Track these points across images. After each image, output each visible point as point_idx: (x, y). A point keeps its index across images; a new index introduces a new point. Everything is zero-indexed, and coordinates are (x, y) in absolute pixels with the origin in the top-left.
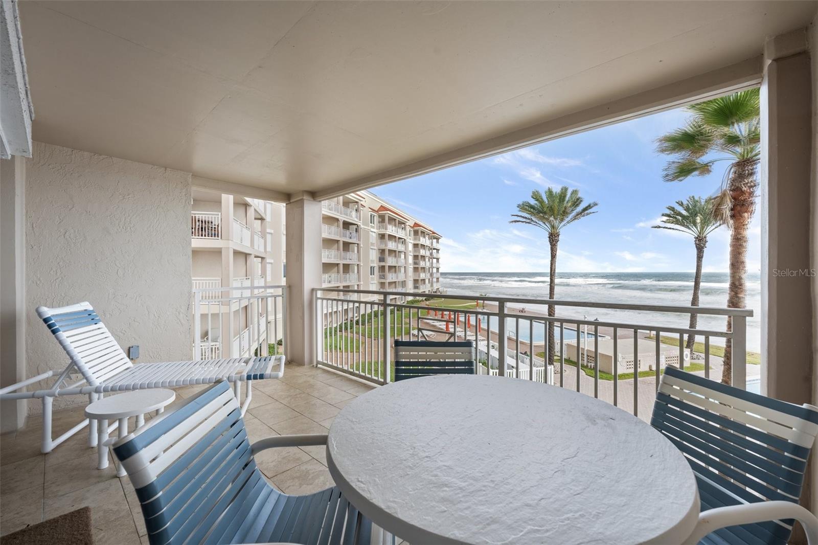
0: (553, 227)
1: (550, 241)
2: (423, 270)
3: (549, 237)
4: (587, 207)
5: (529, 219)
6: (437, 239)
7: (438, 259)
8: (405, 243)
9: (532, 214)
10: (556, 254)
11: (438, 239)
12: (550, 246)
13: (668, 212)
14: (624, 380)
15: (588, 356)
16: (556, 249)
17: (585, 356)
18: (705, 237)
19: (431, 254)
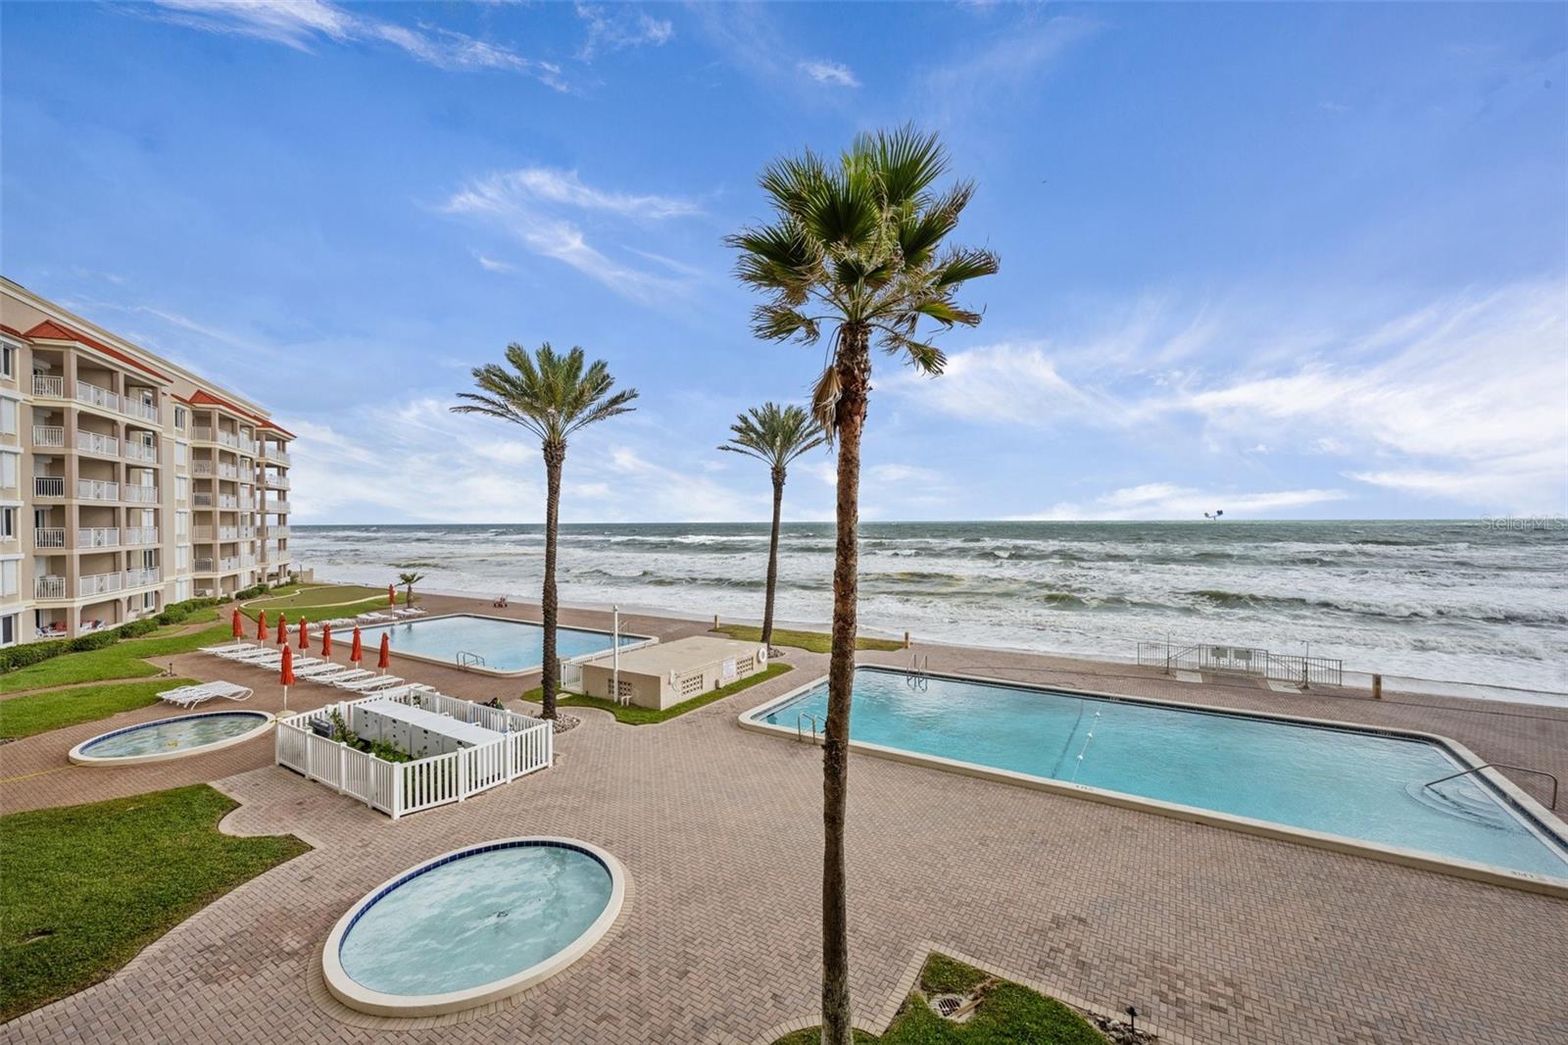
0: (553, 428)
1: (546, 456)
2: (230, 519)
3: (545, 450)
4: (618, 398)
5: (500, 406)
6: (278, 440)
7: (284, 491)
8: (156, 444)
9: (506, 394)
10: (558, 486)
11: (282, 442)
12: (546, 468)
13: (740, 424)
14: (679, 717)
15: (620, 682)
16: (560, 475)
17: (616, 684)
18: (784, 469)
19: (260, 478)
